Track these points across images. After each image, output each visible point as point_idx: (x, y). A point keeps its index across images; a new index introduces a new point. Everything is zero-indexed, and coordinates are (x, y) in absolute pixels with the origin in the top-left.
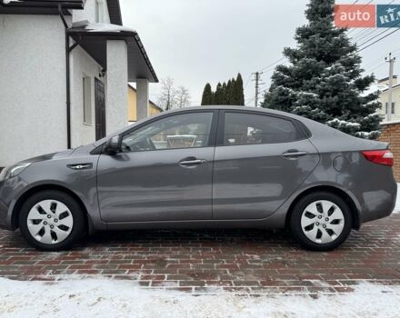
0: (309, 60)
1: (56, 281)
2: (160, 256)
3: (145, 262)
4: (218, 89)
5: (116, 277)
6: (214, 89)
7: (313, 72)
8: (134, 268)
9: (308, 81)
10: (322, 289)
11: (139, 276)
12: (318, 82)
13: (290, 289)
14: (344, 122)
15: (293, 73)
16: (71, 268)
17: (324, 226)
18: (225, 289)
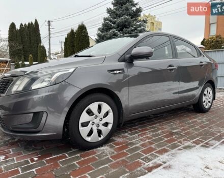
4: (21, 27)
9: (127, 29)
17: (208, 100)
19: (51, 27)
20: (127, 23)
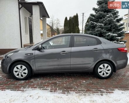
0: (101, 13)
1: (25, 91)
2: (55, 81)
3: (51, 84)
4: (70, 19)
5: (43, 89)
6: (68, 19)
7: (102, 16)
8: (48, 86)
9: (101, 20)
10: (104, 92)
11: (50, 88)
12: (104, 20)
13: (95, 92)
14: (112, 34)
15: (95, 17)
16: (28, 86)
17: (105, 72)
18: (76, 93)
19: (84, 16)
20: (101, 16)
